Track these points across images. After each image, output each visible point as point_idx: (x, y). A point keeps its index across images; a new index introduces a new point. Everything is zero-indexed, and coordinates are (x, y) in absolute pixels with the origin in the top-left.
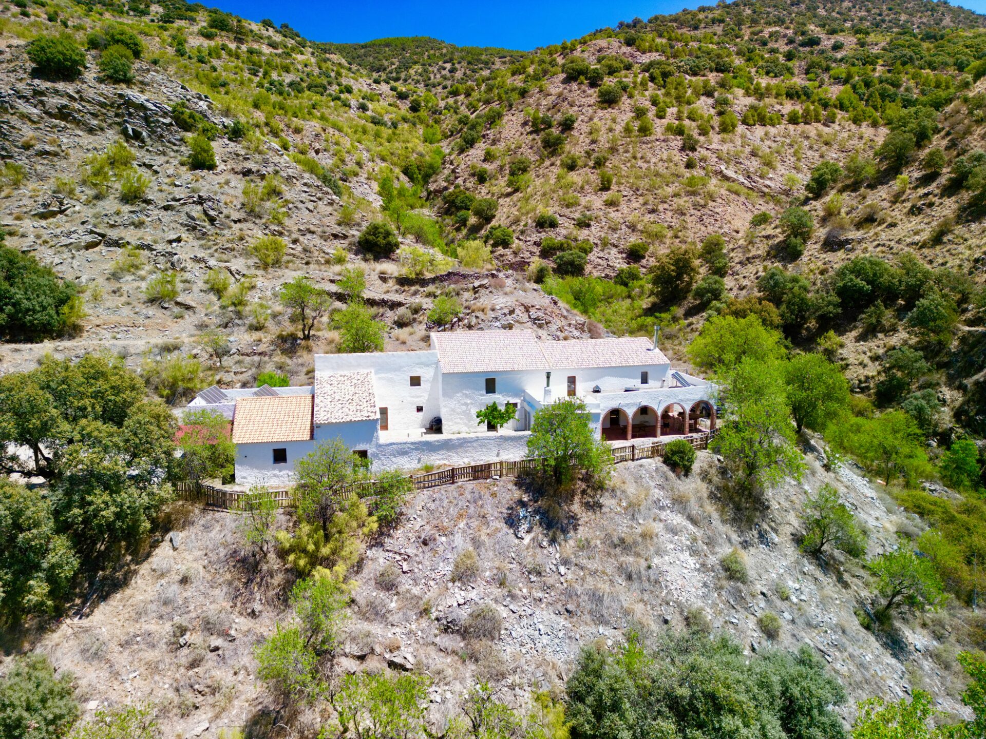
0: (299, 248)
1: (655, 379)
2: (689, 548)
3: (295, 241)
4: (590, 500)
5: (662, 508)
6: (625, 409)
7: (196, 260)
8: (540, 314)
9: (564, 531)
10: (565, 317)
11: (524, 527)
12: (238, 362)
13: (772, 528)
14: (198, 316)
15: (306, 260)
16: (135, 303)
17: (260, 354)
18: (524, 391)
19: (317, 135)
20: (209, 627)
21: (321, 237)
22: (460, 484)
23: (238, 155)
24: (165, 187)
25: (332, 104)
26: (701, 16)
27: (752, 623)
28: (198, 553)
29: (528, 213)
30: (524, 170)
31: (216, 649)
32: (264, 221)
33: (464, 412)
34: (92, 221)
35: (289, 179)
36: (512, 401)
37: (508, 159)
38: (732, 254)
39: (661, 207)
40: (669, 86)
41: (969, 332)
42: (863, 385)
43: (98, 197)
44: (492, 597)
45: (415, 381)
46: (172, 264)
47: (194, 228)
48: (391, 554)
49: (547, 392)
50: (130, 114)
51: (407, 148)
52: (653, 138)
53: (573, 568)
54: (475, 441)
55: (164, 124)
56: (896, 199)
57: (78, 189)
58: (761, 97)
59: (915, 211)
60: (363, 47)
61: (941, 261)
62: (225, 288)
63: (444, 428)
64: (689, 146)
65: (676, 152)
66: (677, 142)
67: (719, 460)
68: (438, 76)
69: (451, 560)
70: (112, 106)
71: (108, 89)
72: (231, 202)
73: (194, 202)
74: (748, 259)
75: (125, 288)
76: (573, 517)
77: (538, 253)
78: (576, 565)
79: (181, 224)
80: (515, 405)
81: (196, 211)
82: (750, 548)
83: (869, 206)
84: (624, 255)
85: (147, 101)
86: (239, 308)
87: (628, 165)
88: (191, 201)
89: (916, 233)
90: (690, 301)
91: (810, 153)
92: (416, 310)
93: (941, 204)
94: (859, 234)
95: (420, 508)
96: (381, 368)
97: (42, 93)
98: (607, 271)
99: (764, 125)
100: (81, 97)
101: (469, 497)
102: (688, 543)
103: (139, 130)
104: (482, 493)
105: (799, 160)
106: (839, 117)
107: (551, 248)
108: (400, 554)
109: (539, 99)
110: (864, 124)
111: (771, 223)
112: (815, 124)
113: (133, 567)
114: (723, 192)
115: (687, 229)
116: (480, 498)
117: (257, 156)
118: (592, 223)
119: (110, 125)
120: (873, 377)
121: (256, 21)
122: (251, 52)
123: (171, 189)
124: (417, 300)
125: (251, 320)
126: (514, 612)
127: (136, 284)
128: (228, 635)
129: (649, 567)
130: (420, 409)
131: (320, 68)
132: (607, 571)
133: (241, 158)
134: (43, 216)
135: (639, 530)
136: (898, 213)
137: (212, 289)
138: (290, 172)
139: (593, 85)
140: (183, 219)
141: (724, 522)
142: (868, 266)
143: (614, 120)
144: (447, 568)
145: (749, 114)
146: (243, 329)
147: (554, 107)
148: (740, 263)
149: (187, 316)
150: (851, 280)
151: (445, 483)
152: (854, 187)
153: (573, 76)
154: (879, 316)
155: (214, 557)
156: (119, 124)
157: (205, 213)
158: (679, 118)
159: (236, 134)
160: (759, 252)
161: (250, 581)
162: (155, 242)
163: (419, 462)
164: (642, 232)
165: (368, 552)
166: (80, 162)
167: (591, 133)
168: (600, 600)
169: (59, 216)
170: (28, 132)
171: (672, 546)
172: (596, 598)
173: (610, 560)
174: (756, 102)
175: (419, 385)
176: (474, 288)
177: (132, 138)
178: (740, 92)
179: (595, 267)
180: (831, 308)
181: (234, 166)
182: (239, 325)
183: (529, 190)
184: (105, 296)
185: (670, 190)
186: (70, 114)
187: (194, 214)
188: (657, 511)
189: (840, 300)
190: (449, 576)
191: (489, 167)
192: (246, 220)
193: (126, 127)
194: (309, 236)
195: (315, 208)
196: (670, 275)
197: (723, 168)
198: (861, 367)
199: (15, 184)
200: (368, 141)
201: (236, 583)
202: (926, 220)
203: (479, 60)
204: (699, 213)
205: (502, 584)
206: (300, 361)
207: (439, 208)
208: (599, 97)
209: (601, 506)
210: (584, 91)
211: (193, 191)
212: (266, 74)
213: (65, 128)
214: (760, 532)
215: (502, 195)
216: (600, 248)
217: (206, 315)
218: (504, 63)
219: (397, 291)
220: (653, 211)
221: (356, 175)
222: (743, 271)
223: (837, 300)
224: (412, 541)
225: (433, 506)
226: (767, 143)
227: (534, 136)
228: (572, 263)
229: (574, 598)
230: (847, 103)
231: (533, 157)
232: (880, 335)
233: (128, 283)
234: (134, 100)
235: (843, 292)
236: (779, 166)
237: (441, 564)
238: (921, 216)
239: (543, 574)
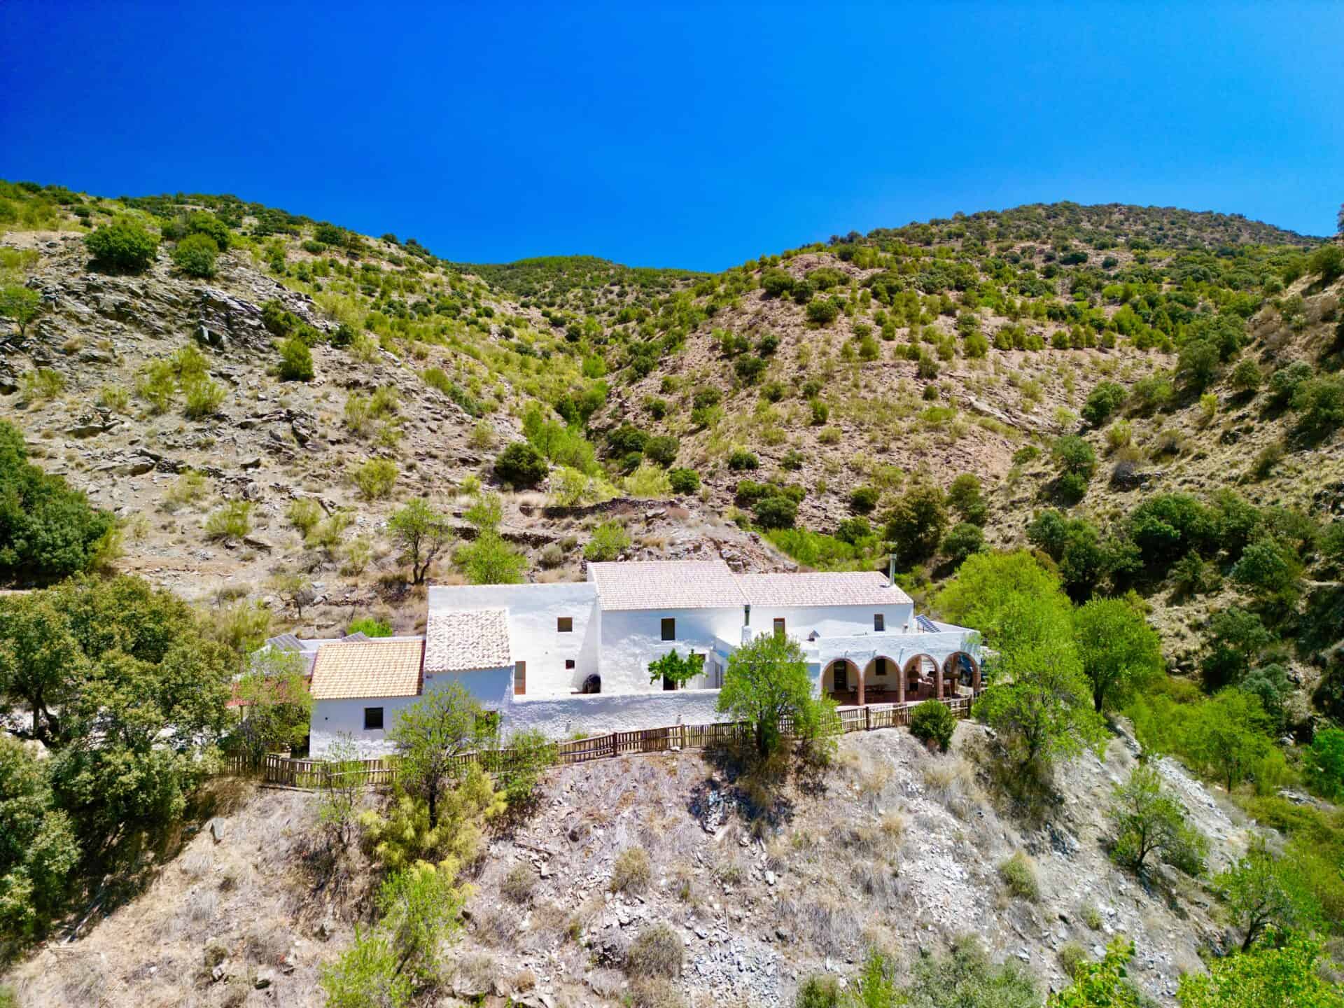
0: (415, 476)
1: (892, 625)
2: (952, 851)
3: (411, 468)
4: (809, 781)
5: (910, 795)
6: (854, 660)
7: (278, 489)
8: (735, 552)
9: (773, 823)
10: (770, 560)
11: (716, 816)
12: (325, 613)
13: (1070, 830)
14: (273, 558)
15: (424, 490)
16: (191, 541)
17: (354, 603)
18: (714, 638)
19: (445, 362)
20: (257, 951)
21: (446, 463)
22: (624, 756)
23: (342, 364)
24: (244, 401)
25: (467, 329)
26: (934, 230)
27: (1049, 960)
28: (247, 847)
29: (718, 452)
30: (713, 402)
31: (266, 984)
32: (370, 442)
33: (631, 666)
34: (145, 440)
35: (407, 392)
36: (698, 651)
37: (692, 390)
38: (991, 498)
39: (893, 446)
40: (896, 302)
41: (1320, 588)
42: (1184, 663)
43: (155, 412)
44: (669, 915)
45: (565, 625)
46: (246, 494)
47: (278, 451)
48: (524, 851)
49: (745, 633)
50: (208, 315)
51: (561, 381)
52: (879, 363)
53: (786, 875)
54: (646, 700)
55: (250, 326)
56: (1204, 424)
57: (130, 402)
58: (1015, 316)
59: (1228, 438)
60: (508, 268)
61: (1270, 499)
62: (314, 523)
63: (603, 688)
64: (926, 372)
65: (910, 379)
66: (911, 368)
67: (988, 733)
68: (603, 301)
69: (610, 862)
70: (185, 304)
71: (182, 285)
72: (330, 419)
73: (281, 419)
74: (1013, 503)
75: (179, 522)
76: (785, 804)
77: (732, 501)
78: (791, 870)
79: (262, 446)
80: (703, 656)
81: (283, 430)
82: (1041, 855)
83: (1167, 434)
84: (847, 505)
85: (232, 298)
86: (330, 547)
87: (849, 394)
88: (277, 417)
89: (1234, 465)
90: (939, 558)
91: (1084, 384)
92: (569, 547)
93: (1262, 428)
94: (1158, 469)
95: (568, 788)
96: (520, 606)
97: (98, 289)
98: (825, 525)
99: (1023, 350)
100: (146, 293)
101: (637, 775)
102: (950, 843)
103: (218, 333)
104: (656, 769)
105: (1071, 391)
106: (1119, 341)
107: (749, 494)
108: (538, 851)
109: (731, 318)
110: (1153, 350)
111: (1039, 459)
112: (1089, 350)
113: (155, 868)
114: (975, 427)
115: (930, 473)
116: (653, 775)
117: (367, 365)
118: (803, 464)
119: (180, 328)
120: (1196, 652)
121: (375, 236)
122: (367, 269)
123: (252, 403)
124: (570, 534)
125: (345, 563)
126: (701, 938)
127: (194, 518)
128: (284, 964)
129: (896, 875)
130: (570, 664)
131: (453, 288)
132: (836, 879)
133: (346, 368)
134: (80, 434)
135: (880, 822)
136: (1206, 442)
137: (295, 524)
138: (409, 384)
139: (800, 301)
140: (265, 438)
141: (1000, 815)
142: (1173, 505)
143: (828, 342)
144: (605, 873)
145: (1003, 336)
146: (333, 574)
147: (750, 327)
148: (1003, 508)
149: (258, 559)
150: (1153, 523)
151: (603, 755)
152: (1146, 412)
153: (774, 291)
154: (1196, 570)
155: (270, 852)
156: (192, 326)
157: (294, 431)
158: (912, 339)
159: (342, 339)
160: (1028, 494)
161: (321, 887)
162: (225, 467)
163: (567, 730)
164: (869, 475)
165: (492, 847)
166: (136, 370)
167: (798, 357)
168: (826, 920)
169: (101, 434)
170: (73, 334)
171: (927, 847)
172: (821, 916)
173: (838, 863)
174: (1010, 323)
175: (570, 630)
176: (647, 518)
177: (207, 343)
178: (989, 311)
179: (809, 520)
180: (1129, 561)
181: (336, 376)
182: (328, 570)
183: (719, 426)
184: (152, 532)
185: (904, 425)
186: (129, 314)
187: (280, 433)
188: (905, 799)
189: (1140, 550)
190: (607, 883)
191: (668, 400)
192: (346, 441)
193: (202, 330)
194: (429, 461)
195: (440, 427)
196: (910, 523)
197: (973, 399)
198: (1178, 639)
199: (48, 396)
200: (512, 372)
201: (300, 889)
202: (1244, 450)
203: (656, 283)
204: (944, 454)
205: (684, 897)
206: (408, 612)
207: (602, 450)
208: (808, 314)
209: (824, 790)
210: (789, 309)
211: (281, 405)
212: (383, 294)
213: (122, 329)
214: (1052, 834)
215: (685, 433)
216: (814, 495)
217: (285, 557)
218: (688, 286)
219: (543, 525)
220: (883, 450)
221: (495, 410)
222: (1008, 519)
223: (1137, 550)
224: (555, 833)
225: (586, 787)
226: (1029, 371)
227: (726, 362)
228: (777, 513)
229: (789, 917)
230: (1127, 325)
231: (724, 387)
232: (1200, 597)
233: (184, 516)
234: (215, 297)
235: (1142, 539)
236: (1045, 398)
237: (596, 867)
238: (1236, 446)
239: (743, 882)
